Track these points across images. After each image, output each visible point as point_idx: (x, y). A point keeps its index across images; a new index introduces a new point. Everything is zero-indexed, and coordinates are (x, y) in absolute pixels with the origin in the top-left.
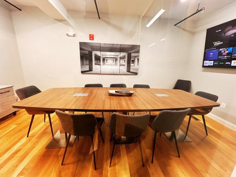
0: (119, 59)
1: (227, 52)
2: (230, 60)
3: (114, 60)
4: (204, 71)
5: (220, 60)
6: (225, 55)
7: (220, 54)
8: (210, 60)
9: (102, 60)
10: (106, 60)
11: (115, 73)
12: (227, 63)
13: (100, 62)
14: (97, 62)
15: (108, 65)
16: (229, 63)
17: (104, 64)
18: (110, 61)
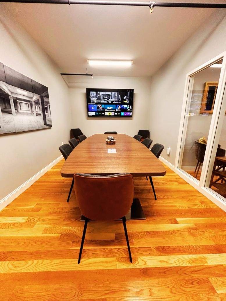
0: (33, 103)
1: (102, 107)
2: (104, 112)
3: (29, 105)
4: (88, 119)
5: (99, 112)
6: (101, 109)
7: (98, 108)
8: (92, 112)
9: (12, 102)
10: (19, 105)
11: (34, 129)
12: (103, 114)
13: (10, 108)
14: (6, 108)
15: (23, 114)
16: (104, 114)
17: (18, 112)
18: (24, 107)
